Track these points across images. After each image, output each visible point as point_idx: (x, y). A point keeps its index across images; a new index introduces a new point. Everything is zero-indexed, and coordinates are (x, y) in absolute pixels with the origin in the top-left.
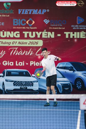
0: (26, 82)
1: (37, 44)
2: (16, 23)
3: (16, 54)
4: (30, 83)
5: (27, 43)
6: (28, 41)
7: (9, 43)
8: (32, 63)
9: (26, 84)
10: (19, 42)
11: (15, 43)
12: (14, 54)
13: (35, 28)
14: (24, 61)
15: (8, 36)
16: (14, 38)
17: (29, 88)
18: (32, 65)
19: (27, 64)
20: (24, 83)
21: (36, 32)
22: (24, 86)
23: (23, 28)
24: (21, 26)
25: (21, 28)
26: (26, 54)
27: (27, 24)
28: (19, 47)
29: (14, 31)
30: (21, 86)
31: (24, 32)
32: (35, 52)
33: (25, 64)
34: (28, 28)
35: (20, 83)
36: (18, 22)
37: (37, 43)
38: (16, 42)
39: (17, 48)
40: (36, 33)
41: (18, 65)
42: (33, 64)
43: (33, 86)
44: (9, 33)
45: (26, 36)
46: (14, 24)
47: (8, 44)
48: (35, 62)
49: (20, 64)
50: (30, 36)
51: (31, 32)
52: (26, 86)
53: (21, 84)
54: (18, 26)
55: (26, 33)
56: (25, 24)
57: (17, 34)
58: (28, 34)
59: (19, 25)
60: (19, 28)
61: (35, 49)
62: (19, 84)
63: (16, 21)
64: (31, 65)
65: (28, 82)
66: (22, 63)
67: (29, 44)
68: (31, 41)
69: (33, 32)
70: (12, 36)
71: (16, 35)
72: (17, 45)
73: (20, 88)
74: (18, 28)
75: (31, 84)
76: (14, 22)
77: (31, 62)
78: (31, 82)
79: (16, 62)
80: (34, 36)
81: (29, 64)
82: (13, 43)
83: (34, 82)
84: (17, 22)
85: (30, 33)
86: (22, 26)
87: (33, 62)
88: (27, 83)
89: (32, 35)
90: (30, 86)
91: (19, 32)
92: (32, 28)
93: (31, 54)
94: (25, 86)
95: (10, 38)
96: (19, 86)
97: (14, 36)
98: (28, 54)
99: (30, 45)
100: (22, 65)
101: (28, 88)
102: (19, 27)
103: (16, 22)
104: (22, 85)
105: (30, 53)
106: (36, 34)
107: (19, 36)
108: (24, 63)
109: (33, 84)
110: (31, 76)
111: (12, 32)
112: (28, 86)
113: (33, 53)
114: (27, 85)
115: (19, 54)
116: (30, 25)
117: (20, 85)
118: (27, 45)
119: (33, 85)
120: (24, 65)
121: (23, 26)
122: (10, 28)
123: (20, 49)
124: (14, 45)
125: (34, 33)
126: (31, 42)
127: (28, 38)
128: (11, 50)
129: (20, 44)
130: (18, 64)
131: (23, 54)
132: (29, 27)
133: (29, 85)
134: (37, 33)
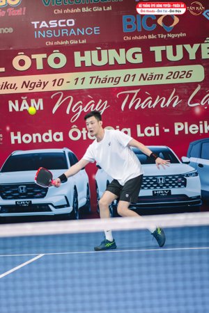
0: (167, 177)
1: (189, 76)
2: (130, 27)
3: (136, 107)
4: (177, 179)
5: (162, 75)
6: (165, 70)
7: (117, 80)
8: (178, 127)
9: (167, 182)
10: (142, 75)
11: (131, 78)
12: (130, 107)
13: (181, 35)
14: (157, 125)
15: (112, 63)
16: (128, 65)
17: (175, 191)
18: (179, 132)
19: (167, 130)
20: (161, 179)
21: (185, 46)
22: (161, 187)
23: (150, 37)
24: (144, 32)
25: (145, 37)
26: (162, 106)
27: (158, 25)
28: (143, 88)
29: (127, 46)
30: (155, 188)
31: (152, 49)
32: (184, 98)
33: (161, 131)
34: (162, 36)
35: (151, 181)
36: (136, 23)
37: (189, 74)
38: (134, 75)
39: (138, 91)
40: (183, 47)
41: (143, 135)
42: (181, 129)
43: (185, 186)
44: (113, 52)
45: (158, 58)
46: (125, 30)
47: (113, 83)
48: (186, 123)
49: (149, 131)
50: (170, 57)
51: (171, 47)
52: (167, 187)
53: (155, 183)
54: (136, 33)
55: (157, 50)
56: (154, 26)
57: (136, 56)
58: (164, 53)
59: (140, 30)
60: (140, 38)
61: (186, 91)
62: (148, 183)
63: (129, 20)
64: (177, 133)
65: (173, 176)
66: (152, 129)
67: (167, 78)
68: (174, 69)
69: (177, 46)
70: (121, 61)
71: (134, 56)
72: (137, 83)
73: (151, 194)
74: (135, 38)
75: (181, 180)
76: (125, 24)
77: (176, 125)
78: (181, 176)
79: (139, 127)
80: (180, 56)
81: (172, 130)
82: (127, 78)
83: (187, 176)
84: (132, 23)
85: (169, 49)
86: (147, 33)
87: (181, 124)
88: (170, 180)
89: (175, 54)
90: (179, 186)
91: (139, 50)
92: (173, 36)
93: (174, 105)
94: (165, 188)
95: (117, 66)
96: (149, 188)
97: (126, 60)
98: (168, 104)
99: (172, 81)
100: (153, 134)
101: (172, 194)
102: (138, 36)
103: (129, 23)
104: (158, 186)
105: (173, 101)
106: (184, 49)
107: (139, 59)
108: (157, 129)
109: (185, 180)
110: (179, 163)
111: (122, 51)
112: (174, 187)
113: (179, 100)
114: (171, 185)
115: (143, 107)
116: (166, 28)
117: (152, 186)
118: (164, 81)
119: (185, 184)
120: (158, 134)
121: (150, 33)
122: (116, 41)
123: (144, 92)
124: (130, 83)
125: (179, 48)
126: (172, 73)
127: (165, 62)
128: (123, 97)
129: (144, 79)
130: (142, 131)
131: (154, 105)
132: (165, 33)
133: (177, 184)
134: (188, 47)
